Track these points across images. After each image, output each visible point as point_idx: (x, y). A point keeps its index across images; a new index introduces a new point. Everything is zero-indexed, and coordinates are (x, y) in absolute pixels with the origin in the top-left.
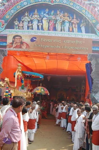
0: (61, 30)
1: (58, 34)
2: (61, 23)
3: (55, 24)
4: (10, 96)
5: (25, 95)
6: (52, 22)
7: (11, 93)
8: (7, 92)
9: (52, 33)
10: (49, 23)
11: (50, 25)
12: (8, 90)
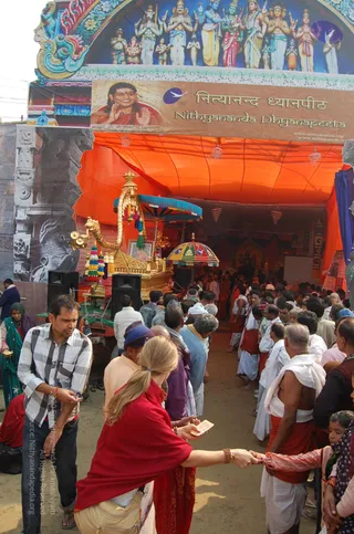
0: (261, 65)
1: (251, 76)
2: (260, 42)
3: (241, 45)
4: (103, 273)
5: (148, 269)
6: (232, 39)
7: (106, 264)
8: (92, 262)
9: (232, 75)
10: (221, 41)
11: (225, 48)
12: (96, 257)
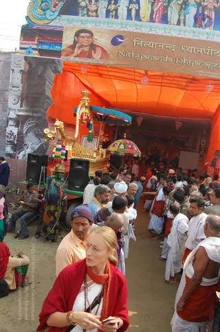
1: (171, 30)
2: (179, 7)
3: (166, 8)
4: (64, 157)
5: (95, 156)
6: (160, 4)
7: (67, 151)
8: (58, 150)
9: (159, 29)
11: (155, 10)
